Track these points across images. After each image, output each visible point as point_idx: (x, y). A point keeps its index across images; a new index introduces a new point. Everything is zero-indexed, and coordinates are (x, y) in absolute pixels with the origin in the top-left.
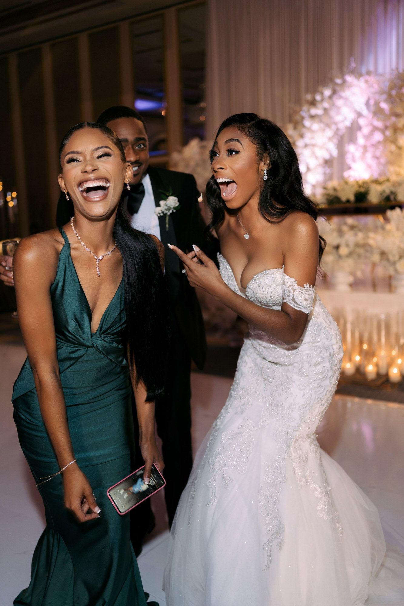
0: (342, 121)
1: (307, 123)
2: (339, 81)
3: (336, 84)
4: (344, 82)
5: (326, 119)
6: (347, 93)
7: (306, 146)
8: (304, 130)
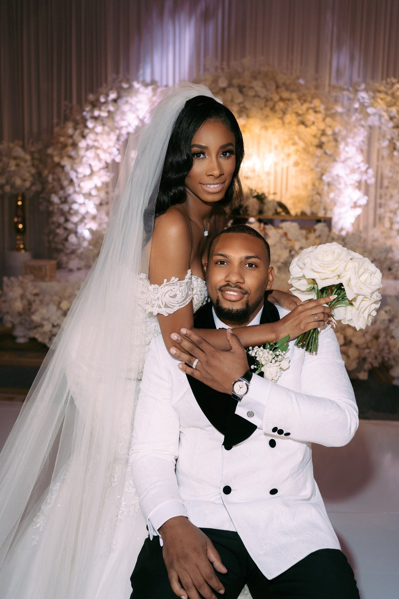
0: (126, 127)
1: (90, 124)
2: (125, 86)
3: (122, 88)
4: (131, 87)
5: (110, 123)
6: (133, 100)
7: (88, 148)
8: (86, 131)
